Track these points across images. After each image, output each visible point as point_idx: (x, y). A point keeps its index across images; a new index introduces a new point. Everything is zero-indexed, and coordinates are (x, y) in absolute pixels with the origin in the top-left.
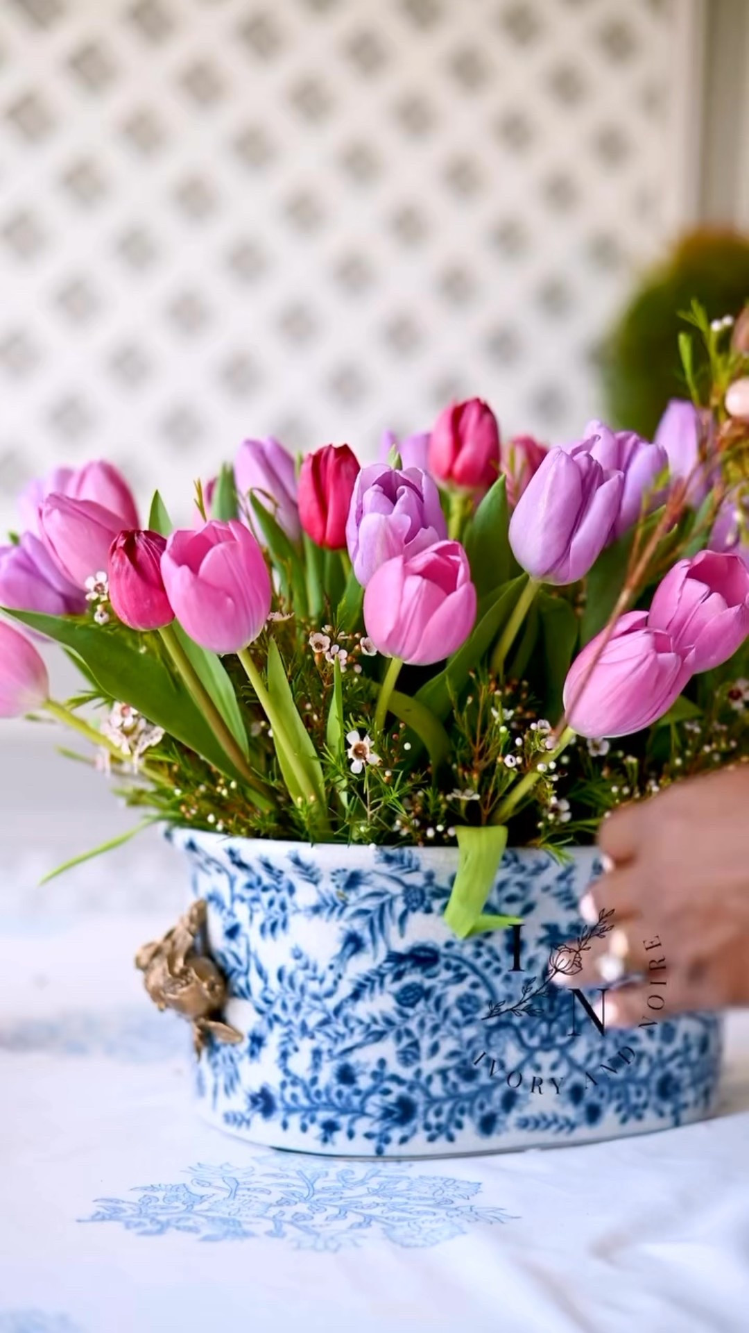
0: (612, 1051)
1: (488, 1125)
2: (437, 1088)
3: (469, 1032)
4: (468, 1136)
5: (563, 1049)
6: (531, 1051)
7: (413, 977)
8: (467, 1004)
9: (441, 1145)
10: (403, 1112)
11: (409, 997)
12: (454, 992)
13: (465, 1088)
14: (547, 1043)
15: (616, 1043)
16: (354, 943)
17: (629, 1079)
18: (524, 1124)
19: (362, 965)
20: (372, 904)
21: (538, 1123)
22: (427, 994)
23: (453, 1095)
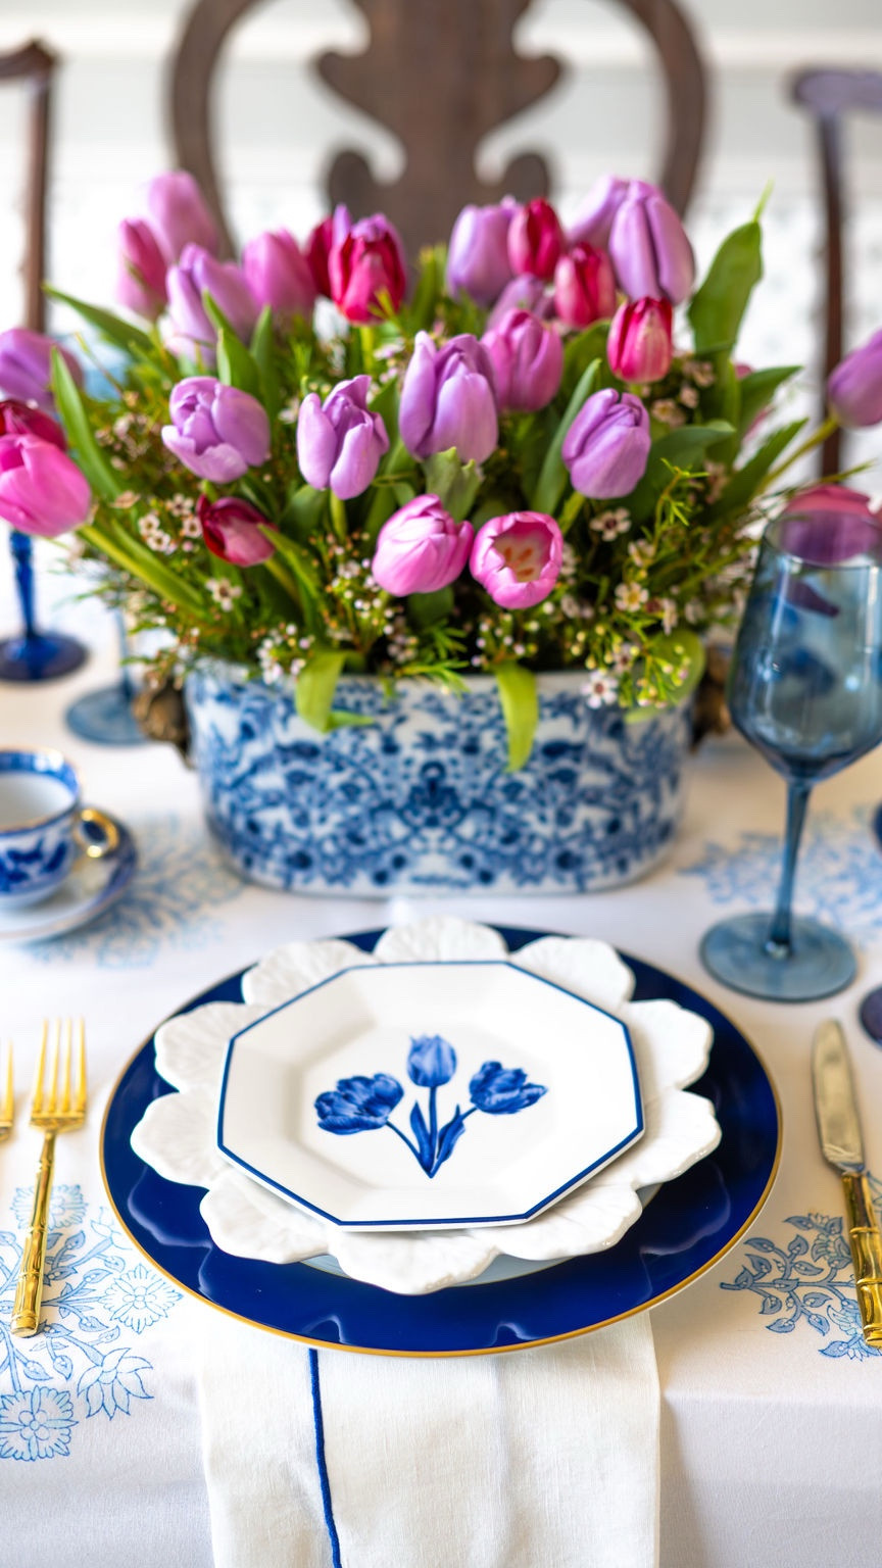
0: (500, 830)
1: (381, 878)
2: (329, 848)
3: (354, 810)
4: (363, 883)
5: (450, 830)
6: (416, 830)
7: (298, 765)
8: (350, 791)
9: (338, 888)
10: (302, 861)
11: (296, 779)
12: (335, 780)
13: (355, 850)
14: (432, 822)
15: (505, 826)
16: (247, 732)
17: (523, 853)
18: (417, 880)
19: (256, 749)
20: (258, 705)
21: (432, 880)
22: (311, 778)
23: (344, 853)
